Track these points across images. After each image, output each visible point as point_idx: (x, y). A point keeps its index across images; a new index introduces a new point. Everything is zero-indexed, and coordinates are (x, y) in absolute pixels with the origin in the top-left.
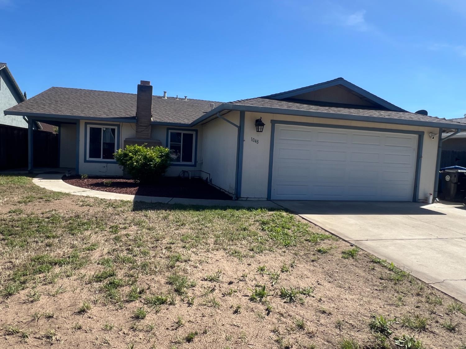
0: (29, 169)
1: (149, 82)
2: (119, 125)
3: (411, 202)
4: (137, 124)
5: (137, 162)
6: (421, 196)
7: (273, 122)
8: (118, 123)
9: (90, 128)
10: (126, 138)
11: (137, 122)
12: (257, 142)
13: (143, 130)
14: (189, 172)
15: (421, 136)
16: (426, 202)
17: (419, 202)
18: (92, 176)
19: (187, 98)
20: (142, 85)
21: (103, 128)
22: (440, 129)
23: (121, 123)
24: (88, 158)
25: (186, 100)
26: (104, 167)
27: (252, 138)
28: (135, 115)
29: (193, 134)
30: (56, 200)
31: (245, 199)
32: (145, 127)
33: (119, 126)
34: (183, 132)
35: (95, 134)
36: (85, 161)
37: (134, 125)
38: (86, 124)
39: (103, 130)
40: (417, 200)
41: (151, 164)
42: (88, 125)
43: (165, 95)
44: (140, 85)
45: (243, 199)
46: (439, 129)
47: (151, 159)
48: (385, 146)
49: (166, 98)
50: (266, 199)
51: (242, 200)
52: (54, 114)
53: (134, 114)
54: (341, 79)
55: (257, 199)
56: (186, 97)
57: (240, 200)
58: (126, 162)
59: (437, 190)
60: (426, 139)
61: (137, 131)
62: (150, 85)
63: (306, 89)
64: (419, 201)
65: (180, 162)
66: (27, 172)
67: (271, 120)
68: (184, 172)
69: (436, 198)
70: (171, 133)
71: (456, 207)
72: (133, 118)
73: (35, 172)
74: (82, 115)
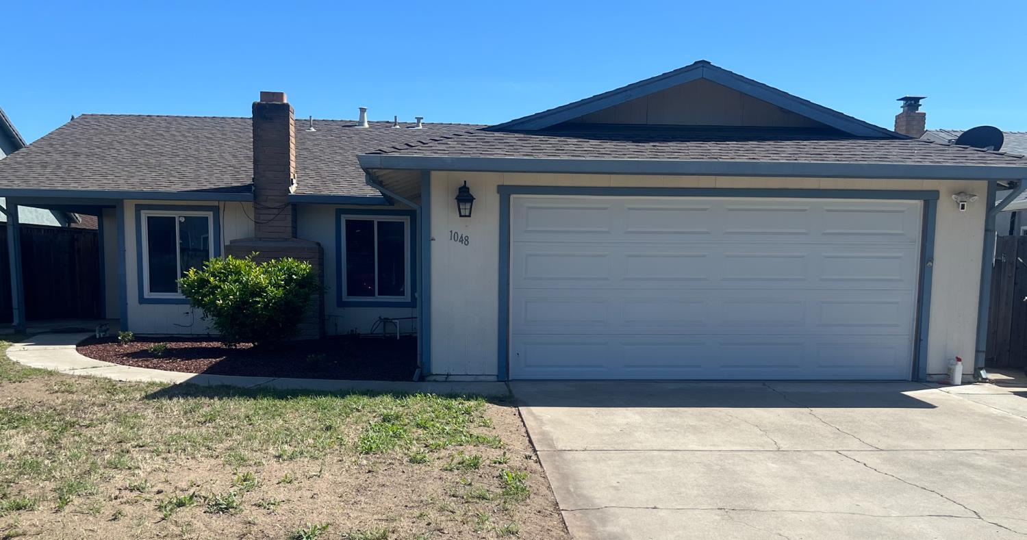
0: (13, 324)
1: (282, 94)
2: (218, 208)
3: (907, 381)
4: (255, 203)
5: (225, 297)
6: (934, 364)
7: (505, 193)
8: (216, 204)
9: (148, 217)
10: (231, 239)
11: (255, 197)
12: (464, 240)
13: (272, 217)
14: (393, 321)
15: (930, 200)
16: (945, 380)
17: (929, 382)
18: (158, 336)
19: (422, 121)
20: (264, 103)
21: (179, 216)
22: (989, 183)
23: (222, 204)
24: (147, 294)
25: (421, 127)
26: (188, 313)
27: (451, 232)
28: (249, 182)
29: (403, 222)
30: (14, 382)
31: (443, 378)
32: (276, 211)
33: (216, 210)
34: (376, 219)
35: (160, 233)
36: (142, 300)
37: (249, 206)
38: (139, 208)
39: (180, 222)
40: (921, 376)
41: (259, 302)
42: (142, 212)
43: (362, 117)
44: (258, 103)
45: (438, 378)
46: (985, 183)
47: (258, 290)
48: (824, 234)
49: (366, 125)
50: (494, 378)
51: (435, 381)
52: (59, 188)
53: (246, 178)
54: (704, 64)
55: (472, 379)
56: (419, 119)
57: (429, 381)
58: (202, 300)
59: (983, 347)
60: (945, 209)
61: (257, 221)
62: (285, 101)
63: (605, 98)
64: (928, 379)
65: (374, 295)
66: (12, 331)
67: (499, 186)
68: (386, 321)
69: (981, 369)
70: (348, 222)
71: (1016, 393)
72: (246, 188)
73: (29, 331)
74: (125, 188)
